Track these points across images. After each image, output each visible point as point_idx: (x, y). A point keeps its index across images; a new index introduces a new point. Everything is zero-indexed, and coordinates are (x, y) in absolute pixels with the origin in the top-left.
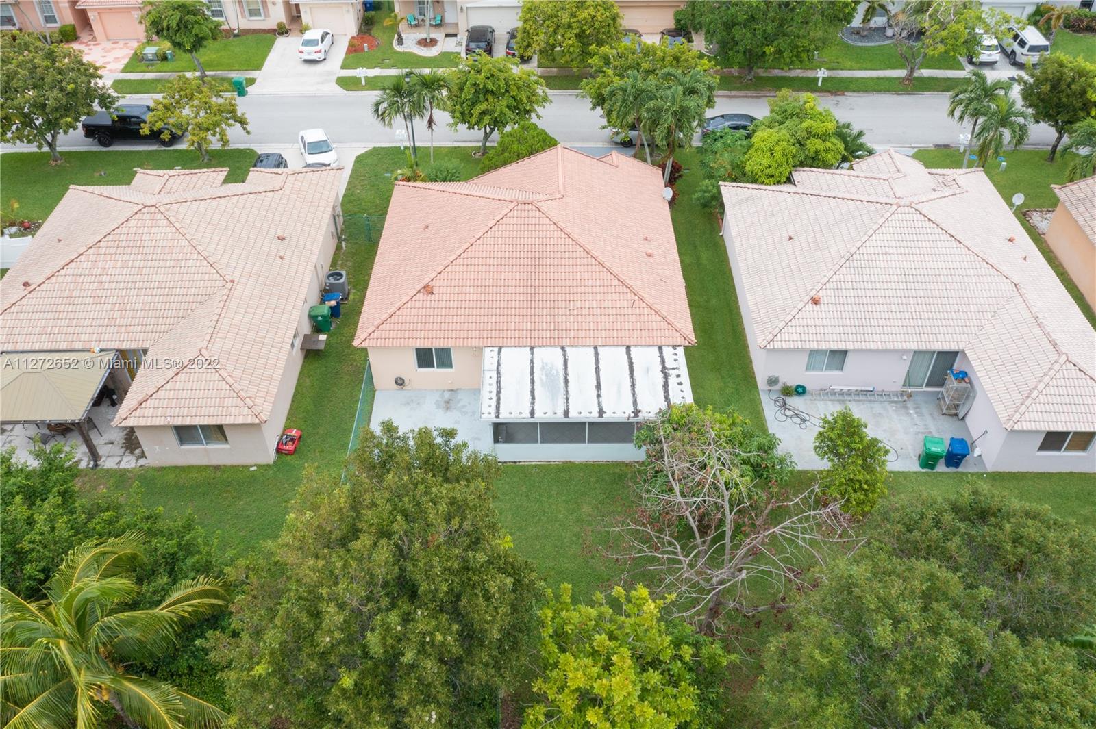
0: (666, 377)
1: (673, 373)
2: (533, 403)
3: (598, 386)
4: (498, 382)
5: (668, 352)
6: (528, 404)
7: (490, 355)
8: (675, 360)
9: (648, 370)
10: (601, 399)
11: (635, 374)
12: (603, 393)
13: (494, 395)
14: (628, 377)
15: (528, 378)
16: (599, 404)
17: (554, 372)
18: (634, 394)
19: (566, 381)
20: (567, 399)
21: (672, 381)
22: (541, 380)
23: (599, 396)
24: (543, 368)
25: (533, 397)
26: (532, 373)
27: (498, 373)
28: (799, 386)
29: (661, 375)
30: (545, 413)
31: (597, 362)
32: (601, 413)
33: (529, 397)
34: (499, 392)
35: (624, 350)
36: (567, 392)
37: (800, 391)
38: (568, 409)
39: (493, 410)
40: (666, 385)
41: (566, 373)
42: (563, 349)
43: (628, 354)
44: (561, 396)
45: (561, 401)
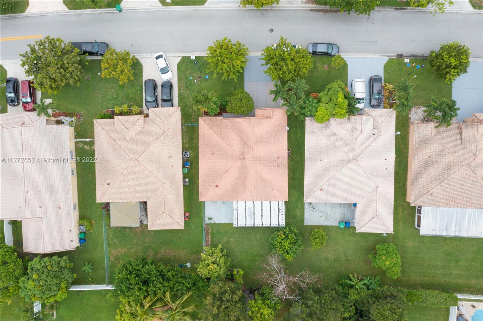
0: (279, 212)
1: (281, 211)
3: (262, 216)
4: (237, 214)
5: (280, 203)
7: (235, 203)
8: (282, 206)
9: (274, 209)
11: (271, 211)
13: (236, 218)
14: (269, 212)
16: (262, 222)
17: (251, 210)
18: (270, 218)
19: (254, 214)
21: (281, 213)
22: (248, 213)
23: (262, 219)
24: (248, 209)
25: (246, 220)
26: (246, 211)
27: (237, 211)
30: (249, 224)
31: (262, 207)
32: (262, 224)
34: (238, 217)
35: (269, 202)
36: (254, 217)
38: (254, 222)
39: (236, 223)
40: (279, 215)
42: (253, 202)
43: (270, 204)
44: (253, 219)
45: (253, 220)
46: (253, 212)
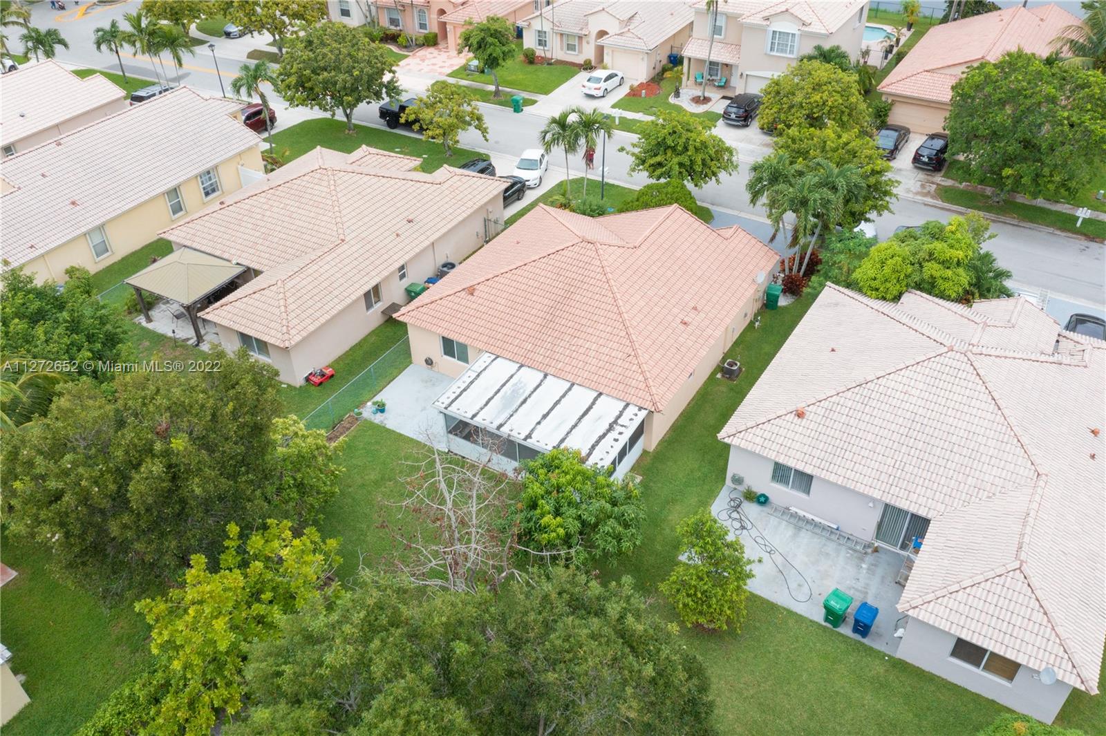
0: (611, 428)
1: (618, 429)
2: (482, 409)
3: (545, 416)
4: (472, 382)
5: (631, 410)
6: (478, 408)
7: (485, 360)
8: (631, 420)
9: (599, 418)
10: (538, 426)
11: (586, 417)
12: (544, 423)
13: (458, 392)
14: (578, 417)
15: (498, 387)
16: (533, 430)
17: (521, 391)
19: (524, 401)
20: (512, 416)
21: (611, 436)
22: (506, 393)
23: (539, 423)
24: (516, 384)
25: (487, 404)
26: (504, 385)
27: (478, 376)
28: (763, 495)
29: (607, 426)
30: (484, 420)
31: (563, 396)
32: (528, 437)
33: (484, 403)
34: (465, 390)
35: (595, 395)
36: (517, 410)
37: (762, 500)
38: (505, 423)
39: (447, 402)
40: (602, 436)
41: (530, 396)
42: (546, 376)
43: (596, 399)
44: (510, 412)
45: (506, 415)
46: (523, 397)
